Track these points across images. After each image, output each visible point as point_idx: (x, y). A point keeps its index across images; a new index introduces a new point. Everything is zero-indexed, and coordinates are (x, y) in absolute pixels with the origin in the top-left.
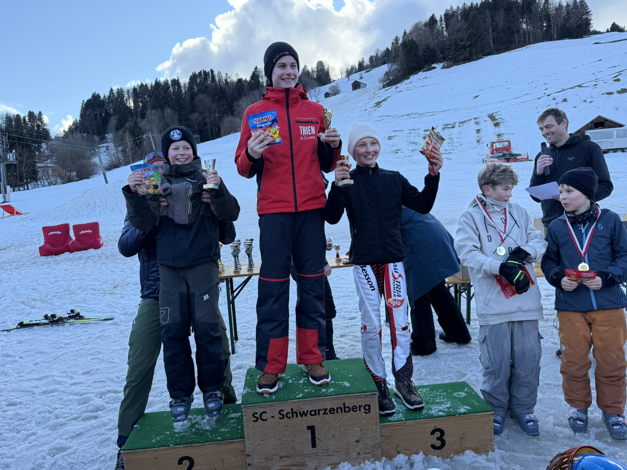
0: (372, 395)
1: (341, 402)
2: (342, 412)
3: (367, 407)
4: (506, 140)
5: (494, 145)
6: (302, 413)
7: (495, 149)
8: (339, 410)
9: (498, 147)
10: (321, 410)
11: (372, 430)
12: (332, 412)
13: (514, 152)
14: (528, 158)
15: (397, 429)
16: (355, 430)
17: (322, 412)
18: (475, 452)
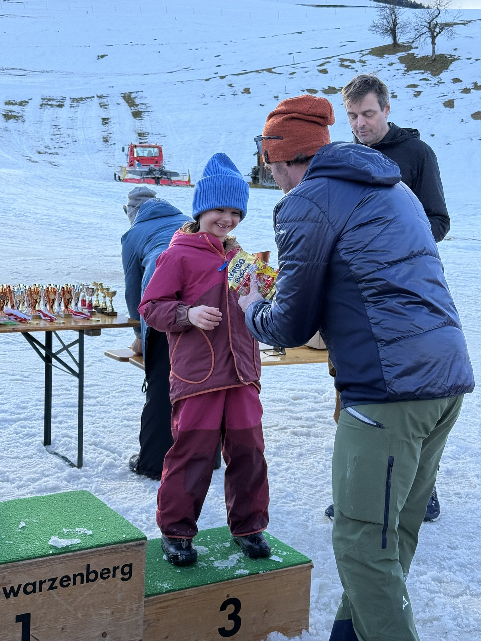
0: (137, 545)
1: (83, 564)
2: (82, 582)
3: (127, 570)
4: (153, 144)
5: (135, 150)
6: (8, 591)
7: (136, 159)
8: (78, 578)
9: (141, 155)
10: (45, 581)
11: (132, 610)
12: (65, 584)
13: (168, 168)
14: (189, 181)
15: (168, 607)
16: (102, 614)
17: (46, 586)
18: (284, 634)
